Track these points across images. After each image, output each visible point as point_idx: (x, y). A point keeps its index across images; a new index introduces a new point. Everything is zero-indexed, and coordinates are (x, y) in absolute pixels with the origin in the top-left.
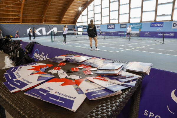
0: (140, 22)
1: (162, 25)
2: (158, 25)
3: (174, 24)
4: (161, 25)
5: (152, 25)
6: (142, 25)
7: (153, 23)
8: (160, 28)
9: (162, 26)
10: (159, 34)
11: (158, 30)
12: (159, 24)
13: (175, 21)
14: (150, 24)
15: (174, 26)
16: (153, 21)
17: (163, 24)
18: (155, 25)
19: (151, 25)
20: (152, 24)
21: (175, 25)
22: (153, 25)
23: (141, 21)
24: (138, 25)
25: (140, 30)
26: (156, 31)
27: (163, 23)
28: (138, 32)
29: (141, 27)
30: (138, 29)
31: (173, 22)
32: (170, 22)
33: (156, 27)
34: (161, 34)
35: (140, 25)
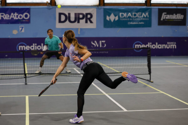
2: (15, 16)
4: (23, 16)
8: (20, 26)
9: (28, 22)
10: (21, 48)
11: (15, 32)
12: (16, 14)
13: (61, 6)
15: (60, 21)
17: (29, 12)
26: (9, 37)
27: (28, 10)
32: (49, 8)
33: (8, 23)
34: (26, 46)
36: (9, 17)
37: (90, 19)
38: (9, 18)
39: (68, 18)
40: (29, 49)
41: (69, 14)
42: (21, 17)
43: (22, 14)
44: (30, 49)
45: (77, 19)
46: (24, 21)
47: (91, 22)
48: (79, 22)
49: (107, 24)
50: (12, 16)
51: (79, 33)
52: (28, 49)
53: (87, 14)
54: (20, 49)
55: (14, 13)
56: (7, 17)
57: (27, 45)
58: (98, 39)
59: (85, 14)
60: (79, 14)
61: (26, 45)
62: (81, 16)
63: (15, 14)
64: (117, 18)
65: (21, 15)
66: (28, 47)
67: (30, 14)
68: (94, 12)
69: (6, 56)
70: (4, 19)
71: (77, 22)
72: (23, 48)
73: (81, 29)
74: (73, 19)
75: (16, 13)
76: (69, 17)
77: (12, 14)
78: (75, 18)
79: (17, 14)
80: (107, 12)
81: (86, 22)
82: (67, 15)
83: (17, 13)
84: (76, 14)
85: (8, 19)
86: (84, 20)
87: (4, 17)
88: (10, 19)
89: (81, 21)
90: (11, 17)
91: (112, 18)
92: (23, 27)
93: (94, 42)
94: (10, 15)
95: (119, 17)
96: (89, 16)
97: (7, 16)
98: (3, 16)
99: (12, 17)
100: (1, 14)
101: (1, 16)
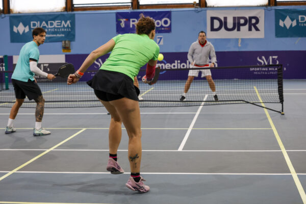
0: (66, 9)
1: (166, 22)
3: (213, 19)
4: (161, 23)
5: (123, 25)
6: (73, 24)
7: (128, 16)
9: (169, 30)
13: (213, 8)
15: (213, 29)
16: (127, 7)
17: (170, 17)
19: (118, 23)
20: (123, 20)
21: (217, 24)
23: (70, 5)
24: (55, 23)
25: (66, 48)
27: (168, 14)
28: (60, 59)
29: (70, 35)
30: (59, 45)
31: (210, 14)
32: (197, 10)
34: (165, 64)
35: (63, 22)
37: (254, 25)
39: (223, 24)
41: (225, 18)
42: (158, 24)
43: (161, 19)
45: (237, 25)
46: (163, 29)
47: (257, 29)
48: (239, 30)
49: (281, 32)
51: (240, 46)
53: (251, 18)
57: (168, 63)
58: (267, 54)
59: (248, 18)
60: (239, 18)
61: (166, 62)
62: (242, 21)
64: (294, 23)
65: (159, 21)
66: (168, 65)
67: (170, 20)
68: (261, 14)
69: (140, 77)
71: (236, 30)
72: (162, 66)
73: (242, 40)
76: (226, 23)
78: (234, 24)
80: (280, 15)
81: (250, 29)
82: (223, 19)
84: (234, 18)
86: (247, 26)
89: (242, 28)
91: (288, 23)
92: (161, 38)
93: (261, 58)
95: (298, 21)
96: (254, 21)
98: (134, 23)
100: (131, 20)
101: (131, 23)
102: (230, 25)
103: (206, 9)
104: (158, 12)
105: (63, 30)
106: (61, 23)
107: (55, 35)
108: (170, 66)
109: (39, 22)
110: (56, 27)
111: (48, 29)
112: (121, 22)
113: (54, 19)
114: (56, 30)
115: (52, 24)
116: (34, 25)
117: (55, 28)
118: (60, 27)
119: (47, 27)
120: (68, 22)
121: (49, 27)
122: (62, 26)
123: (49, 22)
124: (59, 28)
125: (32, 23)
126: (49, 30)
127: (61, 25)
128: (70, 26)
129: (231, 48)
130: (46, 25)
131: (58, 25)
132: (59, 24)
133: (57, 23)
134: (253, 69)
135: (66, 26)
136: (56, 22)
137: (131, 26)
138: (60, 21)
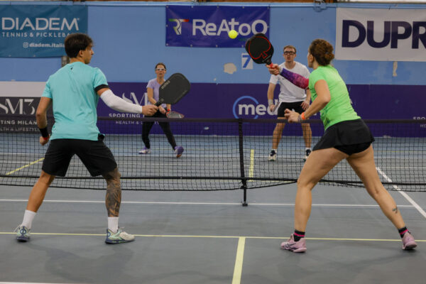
1: (259, 27)
2: (230, 28)
3: (347, 24)
4: (251, 28)
5: (178, 30)
6: (83, 24)
7: (188, 14)
10: (244, 109)
11: (230, 69)
12: (233, 23)
13: (347, 3)
14: (163, 13)
17: (267, 19)
18: (208, 29)
19: (170, 26)
20: (179, 22)
22: (187, 30)
24: (49, 23)
26: (215, 80)
27: (264, 13)
32: (319, 7)
33: (213, 46)
34: (256, 106)
35: (65, 21)
36: (215, 29)
37: (424, 38)
38: (216, 32)
39: (366, 34)
40: (264, 113)
41: (371, 24)
42: (245, 30)
43: (250, 22)
44: (266, 112)
48: (394, 46)
50: (224, 27)
51: (395, 75)
52: (261, 112)
53: (417, 25)
54: (240, 113)
55: (229, 20)
56: (211, 30)
59: (412, 25)
62: (401, 30)
63: (230, 23)
65: (248, 26)
66: (261, 108)
69: (207, 128)
70: (204, 34)
71: (390, 45)
72: (250, 109)
73: (400, 63)
74: (379, 36)
75: (233, 20)
76: (371, 32)
77: (224, 21)
79: (237, 23)
81: (415, 46)
82: (366, 26)
83: (236, 21)
84: (387, 24)
85: (214, 34)
86: (410, 40)
87: (204, 29)
88: (219, 34)
89: (400, 42)
90: (221, 29)
92: (249, 57)
94: (218, 24)
96: (422, 30)
97: (212, 27)
98: (201, 28)
99: (224, 30)
100: (195, 21)
101: (195, 27)
102: (379, 37)
103: (334, 5)
104: (246, 7)
105: (64, 35)
106: (60, 22)
107: (48, 45)
108: (264, 109)
109: (17, 19)
110: (51, 28)
111: (35, 32)
112: (175, 24)
113: (47, 15)
114: (50, 35)
115: (42, 24)
116: (8, 24)
117: (48, 31)
118: (58, 29)
119: (33, 29)
120: (75, 21)
121: (38, 28)
122: (62, 29)
123: (37, 20)
124: (57, 32)
125: (4, 19)
126: (38, 34)
127: (60, 26)
128: (77, 29)
129: (380, 79)
130: (30, 25)
131: (53, 26)
132: (57, 24)
133: (53, 21)
134: (419, 118)
135: (70, 28)
136: (51, 19)
137: (194, 33)
138: (58, 19)
